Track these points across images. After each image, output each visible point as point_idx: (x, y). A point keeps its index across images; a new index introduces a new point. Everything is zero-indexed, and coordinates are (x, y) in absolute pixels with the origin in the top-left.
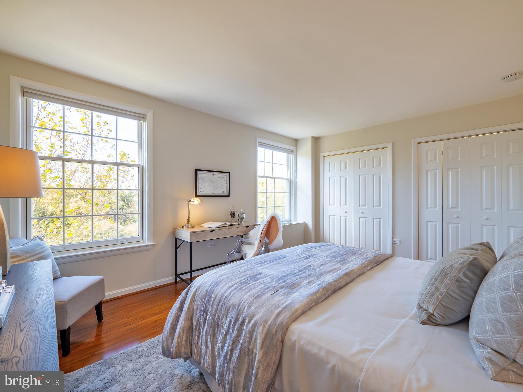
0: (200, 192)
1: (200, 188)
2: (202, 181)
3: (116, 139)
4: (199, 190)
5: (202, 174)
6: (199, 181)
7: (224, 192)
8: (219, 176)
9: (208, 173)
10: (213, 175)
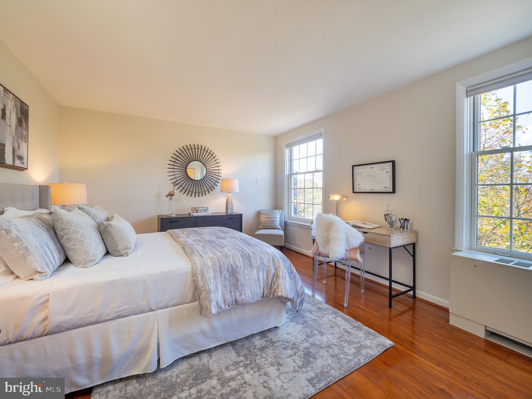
0: (357, 188)
1: (357, 184)
2: (360, 176)
3: (316, 155)
4: (357, 186)
5: (359, 169)
6: (357, 177)
7: (386, 187)
8: (379, 168)
9: (365, 167)
10: (372, 168)
